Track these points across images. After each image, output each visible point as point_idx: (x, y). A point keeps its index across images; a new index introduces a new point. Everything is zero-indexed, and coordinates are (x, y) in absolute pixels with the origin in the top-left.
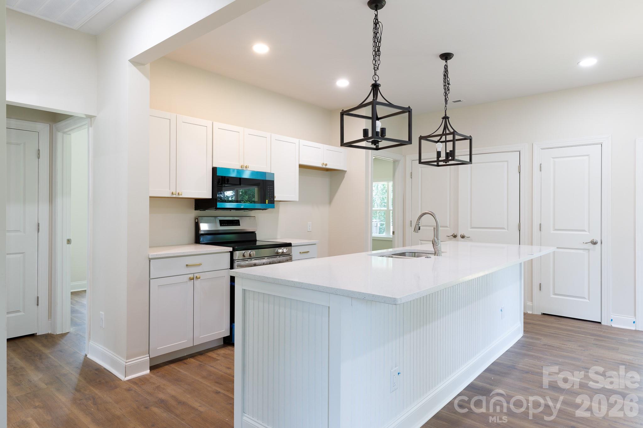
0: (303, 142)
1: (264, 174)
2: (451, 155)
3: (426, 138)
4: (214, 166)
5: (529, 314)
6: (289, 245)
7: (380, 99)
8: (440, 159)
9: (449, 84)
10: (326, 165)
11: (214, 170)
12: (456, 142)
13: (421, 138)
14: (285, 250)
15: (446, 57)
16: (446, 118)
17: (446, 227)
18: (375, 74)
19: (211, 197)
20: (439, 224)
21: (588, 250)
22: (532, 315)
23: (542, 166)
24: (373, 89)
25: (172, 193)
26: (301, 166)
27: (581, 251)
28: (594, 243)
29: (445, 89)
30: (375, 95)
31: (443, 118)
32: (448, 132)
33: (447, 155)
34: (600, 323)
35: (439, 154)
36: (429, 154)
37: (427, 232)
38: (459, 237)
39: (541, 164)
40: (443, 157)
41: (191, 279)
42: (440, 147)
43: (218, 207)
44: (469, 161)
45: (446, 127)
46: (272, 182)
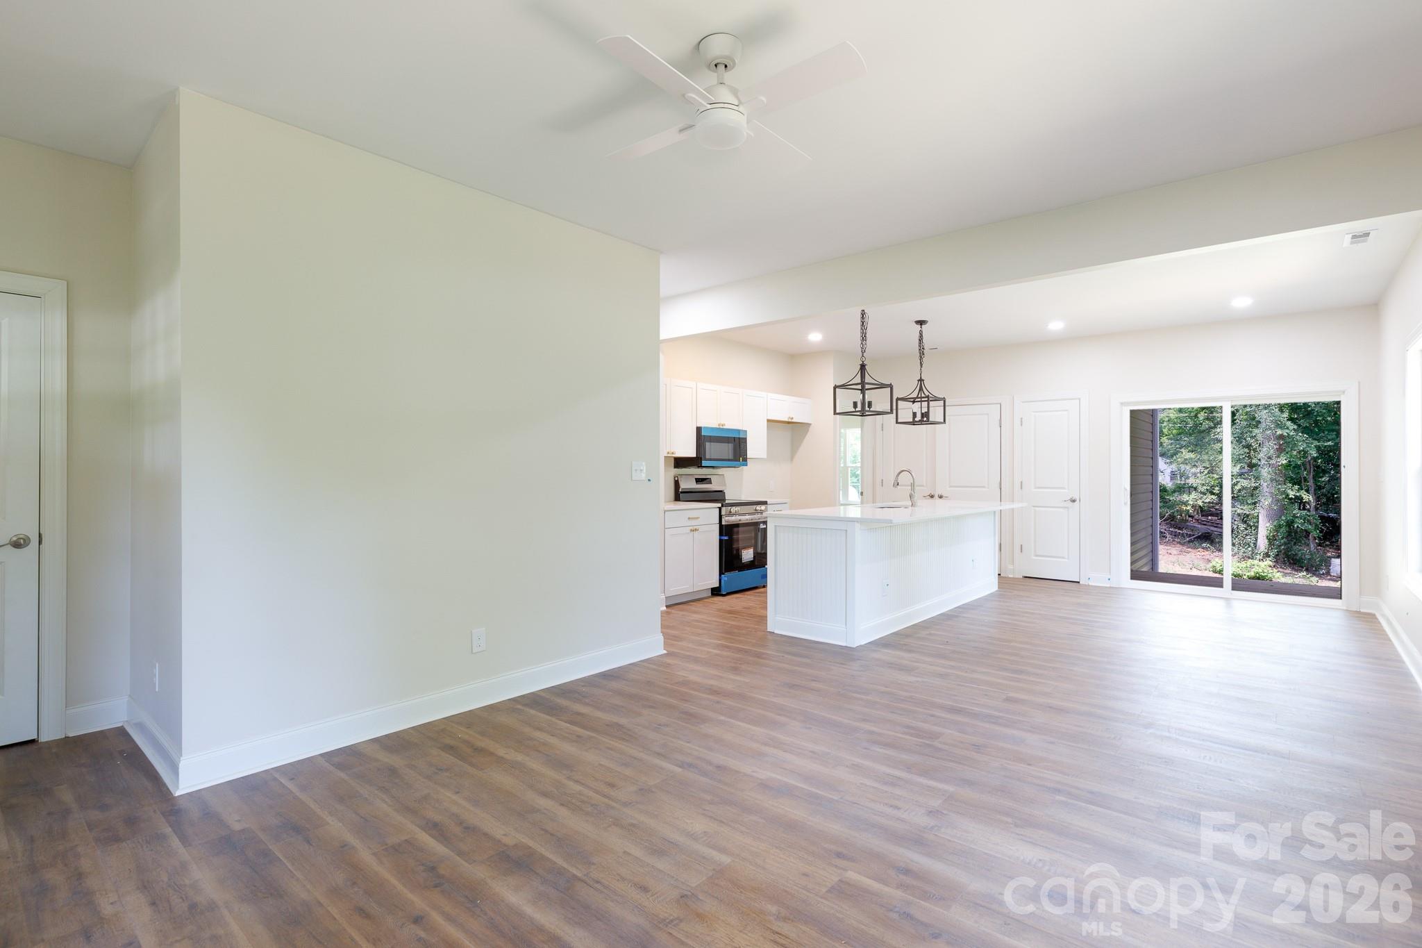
0: (771, 395)
1: (738, 431)
2: (925, 415)
3: (903, 399)
4: (698, 426)
5: (1011, 578)
6: (765, 503)
7: (868, 379)
8: (916, 419)
9: (923, 349)
10: (792, 418)
11: (699, 430)
12: (931, 402)
13: (898, 399)
14: (763, 507)
15: (921, 323)
16: (921, 380)
17: (923, 486)
18: (863, 356)
19: (695, 456)
20: (916, 484)
21: (1067, 508)
22: (1013, 578)
23: (1023, 420)
24: (861, 369)
25: (668, 453)
26: (768, 421)
27: (1061, 510)
28: (1074, 501)
29: (920, 353)
30: (863, 377)
31: (918, 381)
32: (923, 395)
33: (923, 415)
34: (1079, 582)
35: (915, 415)
36: (905, 415)
37: (905, 490)
38: (936, 496)
39: (1021, 419)
40: (918, 418)
41: (692, 530)
42: (916, 407)
43: (703, 465)
44: (942, 421)
45: (921, 389)
46: (745, 439)
